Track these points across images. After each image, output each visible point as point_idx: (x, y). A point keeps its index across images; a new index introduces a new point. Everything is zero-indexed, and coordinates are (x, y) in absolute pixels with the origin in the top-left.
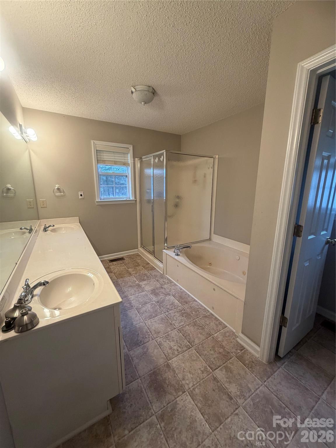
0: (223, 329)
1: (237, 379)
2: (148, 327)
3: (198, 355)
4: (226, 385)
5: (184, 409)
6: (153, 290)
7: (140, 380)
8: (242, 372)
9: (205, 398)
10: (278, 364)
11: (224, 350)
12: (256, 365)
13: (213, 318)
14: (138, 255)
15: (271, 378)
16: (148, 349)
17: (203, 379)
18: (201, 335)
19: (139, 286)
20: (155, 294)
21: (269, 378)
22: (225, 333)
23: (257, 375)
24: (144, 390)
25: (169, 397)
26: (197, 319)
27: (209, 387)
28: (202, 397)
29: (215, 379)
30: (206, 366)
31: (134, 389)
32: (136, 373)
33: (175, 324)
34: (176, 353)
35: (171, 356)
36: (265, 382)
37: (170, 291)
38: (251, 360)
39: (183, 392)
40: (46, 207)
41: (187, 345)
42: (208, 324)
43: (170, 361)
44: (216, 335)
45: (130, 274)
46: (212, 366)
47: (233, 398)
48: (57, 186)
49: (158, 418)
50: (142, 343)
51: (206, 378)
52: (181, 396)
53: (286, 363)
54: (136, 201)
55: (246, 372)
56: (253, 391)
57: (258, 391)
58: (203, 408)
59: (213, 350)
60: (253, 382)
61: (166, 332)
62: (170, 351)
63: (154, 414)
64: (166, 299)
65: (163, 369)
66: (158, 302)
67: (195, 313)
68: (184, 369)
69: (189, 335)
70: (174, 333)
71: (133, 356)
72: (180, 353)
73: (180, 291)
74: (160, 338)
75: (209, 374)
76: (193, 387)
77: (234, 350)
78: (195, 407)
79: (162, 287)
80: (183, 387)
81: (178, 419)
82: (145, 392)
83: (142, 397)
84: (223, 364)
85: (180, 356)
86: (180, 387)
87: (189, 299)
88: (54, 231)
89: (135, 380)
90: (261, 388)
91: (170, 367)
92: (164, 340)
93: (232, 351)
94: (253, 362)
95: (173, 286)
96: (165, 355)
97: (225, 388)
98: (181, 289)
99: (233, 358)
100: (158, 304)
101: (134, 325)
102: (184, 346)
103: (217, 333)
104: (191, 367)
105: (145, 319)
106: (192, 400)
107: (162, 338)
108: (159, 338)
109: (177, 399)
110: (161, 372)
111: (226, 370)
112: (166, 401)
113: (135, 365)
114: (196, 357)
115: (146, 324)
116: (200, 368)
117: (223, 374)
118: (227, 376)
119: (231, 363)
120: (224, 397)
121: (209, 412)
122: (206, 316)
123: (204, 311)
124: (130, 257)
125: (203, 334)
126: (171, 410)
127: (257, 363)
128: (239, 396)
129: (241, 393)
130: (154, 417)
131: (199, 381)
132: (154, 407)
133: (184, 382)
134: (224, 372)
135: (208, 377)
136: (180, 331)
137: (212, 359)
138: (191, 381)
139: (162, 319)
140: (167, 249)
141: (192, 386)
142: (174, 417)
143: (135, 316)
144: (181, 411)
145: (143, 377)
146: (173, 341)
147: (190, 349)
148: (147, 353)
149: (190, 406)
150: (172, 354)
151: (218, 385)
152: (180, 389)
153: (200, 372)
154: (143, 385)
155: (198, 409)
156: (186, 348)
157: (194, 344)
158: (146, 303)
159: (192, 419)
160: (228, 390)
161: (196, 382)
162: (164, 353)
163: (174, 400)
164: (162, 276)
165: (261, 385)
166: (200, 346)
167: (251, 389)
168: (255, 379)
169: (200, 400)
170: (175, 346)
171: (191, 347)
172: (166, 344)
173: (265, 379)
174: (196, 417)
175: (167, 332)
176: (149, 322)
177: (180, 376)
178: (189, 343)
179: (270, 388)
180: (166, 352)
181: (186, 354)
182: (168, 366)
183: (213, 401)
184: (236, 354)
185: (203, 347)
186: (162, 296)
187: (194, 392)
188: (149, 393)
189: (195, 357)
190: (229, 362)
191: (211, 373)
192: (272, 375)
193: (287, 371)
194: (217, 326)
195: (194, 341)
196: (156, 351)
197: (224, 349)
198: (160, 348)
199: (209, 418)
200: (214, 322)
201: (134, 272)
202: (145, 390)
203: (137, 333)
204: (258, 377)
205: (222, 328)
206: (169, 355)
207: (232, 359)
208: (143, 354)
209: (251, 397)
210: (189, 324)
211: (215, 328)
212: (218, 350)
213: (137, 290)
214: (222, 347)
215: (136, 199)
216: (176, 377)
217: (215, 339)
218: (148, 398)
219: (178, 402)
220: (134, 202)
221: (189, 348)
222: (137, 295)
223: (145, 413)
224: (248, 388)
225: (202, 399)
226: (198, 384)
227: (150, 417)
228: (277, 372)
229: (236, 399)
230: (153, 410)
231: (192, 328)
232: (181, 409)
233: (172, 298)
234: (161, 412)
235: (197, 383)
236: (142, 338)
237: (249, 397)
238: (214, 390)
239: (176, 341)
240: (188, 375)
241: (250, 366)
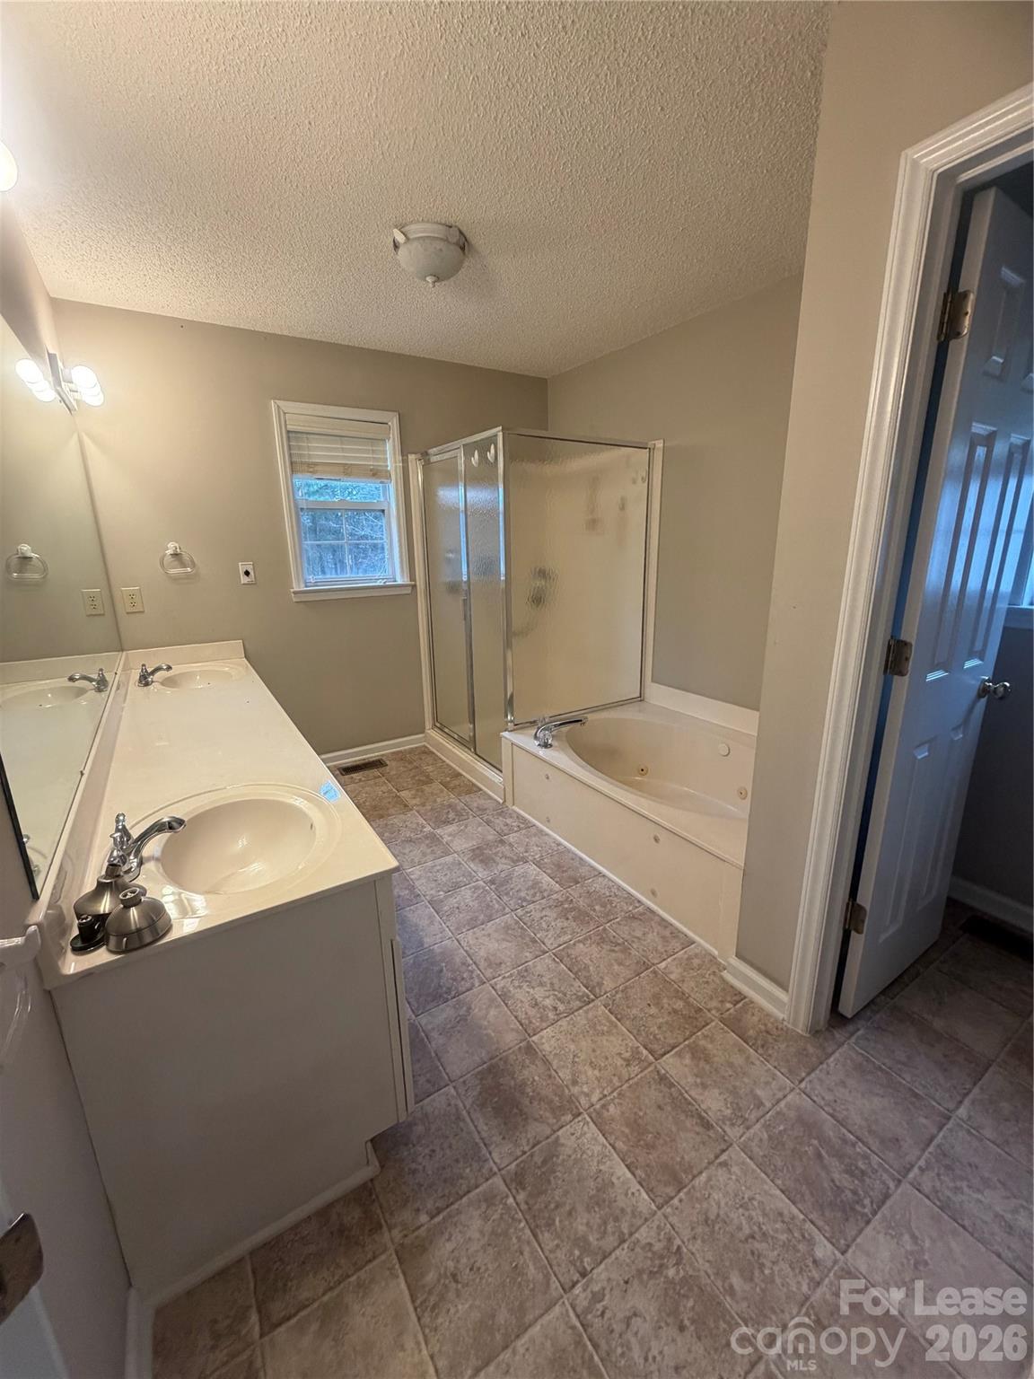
0: (683, 949)
1: (724, 1077)
2: (466, 951)
3: (614, 1019)
4: (693, 1093)
5: (579, 1156)
6: (478, 848)
7: (452, 1091)
8: (738, 1060)
9: (636, 1126)
10: (839, 1035)
11: (688, 1004)
12: (776, 1040)
13: (652, 920)
14: (424, 752)
15: (817, 1072)
16: (469, 1008)
17: (629, 1079)
18: (622, 967)
19: (434, 839)
20: (482, 861)
21: (813, 1070)
22: (689, 959)
23: (779, 1065)
24: (464, 1112)
25: (535, 1129)
26: (608, 924)
27: (647, 1101)
28: (628, 1125)
29: (663, 1079)
30: (638, 1047)
31: (436, 1112)
32: (440, 1071)
33: (546, 941)
34: (551, 1015)
35: (538, 1024)
36: (801, 1082)
37: (526, 852)
38: (763, 1027)
39: (573, 1115)
40: (143, 612)
41: (580, 994)
42: (638, 938)
43: (534, 1038)
44: (663, 965)
45: (406, 806)
46: (655, 1047)
47: (712, 1125)
48: (171, 547)
49: (508, 1181)
50: (453, 993)
51: (639, 1076)
52: (568, 1126)
53: (860, 1033)
54: (414, 587)
55: (748, 1058)
56: (768, 1105)
57: (782, 1104)
58: (630, 1151)
59: (657, 1004)
60: (767, 1083)
61: (519, 963)
62: (532, 1012)
63: (495, 1173)
64: (516, 874)
65: (517, 1059)
66: (492, 882)
67: (603, 909)
68: (574, 1056)
69: (586, 968)
70: (542, 965)
71: (430, 1027)
72: (561, 1016)
73: (556, 849)
74: (504, 978)
75: (646, 1068)
76: (602, 1102)
77: (714, 1004)
78: (609, 1152)
79: (502, 842)
80: (574, 1103)
81: (563, 1181)
82: (468, 1120)
83: (462, 1130)
84: (684, 1041)
85: (563, 1023)
86: (565, 1103)
87: (584, 871)
88: (170, 682)
89: (438, 1091)
90: (790, 1097)
91: (537, 1053)
92: (516, 983)
93: (708, 1007)
94: (768, 1032)
95: (535, 835)
96: (519, 1021)
97: (692, 1101)
98: (559, 844)
99: (713, 1024)
100: (493, 887)
101: (426, 946)
102: (574, 997)
103: (664, 960)
104: (594, 1051)
105: (457, 929)
106: (601, 1135)
107: (510, 980)
108: (500, 978)
109: (560, 1133)
110: (511, 1065)
111: (693, 1054)
112: (528, 1141)
113: (435, 1052)
114: (608, 1024)
115: (462, 943)
116: (620, 1054)
117: (686, 1066)
118: (695, 1071)
119: (706, 1037)
120: (688, 1124)
121: (648, 1161)
122: (633, 917)
123: (627, 903)
124: (401, 757)
125: (627, 964)
126: (545, 1162)
127: (779, 1036)
128: (730, 1119)
129: (736, 1112)
130: (497, 1180)
131: (620, 1084)
132: (495, 1155)
133: (575, 1090)
134: (687, 1061)
135: (642, 1074)
136: (559, 957)
137: (654, 1029)
138: (594, 1086)
139: (507, 927)
140: (514, 730)
141: (601, 1099)
142: (552, 1178)
143: (427, 922)
144: (571, 1162)
145: (461, 1080)
146: (541, 984)
147: (591, 1005)
148: (469, 1018)
149: (597, 1148)
150: (541, 1018)
151: (671, 1095)
152: (567, 1107)
153: (619, 1062)
154: (462, 1102)
155: (618, 1155)
156: (578, 1003)
157: (600, 989)
158: (457, 886)
159: (603, 1180)
160: (699, 1105)
161: (609, 1088)
162: (516, 1017)
163: (551, 1135)
164: (501, 810)
165: (792, 1090)
166: (618, 996)
167: (764, 1101)
168: (775, 1075)
169: (623, 1132)
170: (548, 997)
171: (593, 1000)
172: (521, 995)
173: (804, 1074)
174: (612, 1175)
175: (523, 961)
176: (468, 937)
177: (565, 1074)
178: (587, 989)
179: (817, 1096)
180: (522, 1016)
181: (581, 1018)
182: (530, 1050)
183: (658, 1133)
184: (722, 1014)
185: (627, 998)
186: (503, 866)
187: (606, 1114)
188: (481, 1120)
189: (605, 1025)
190: (703, 1034)
191: (650, 1064)
192: (821, 1063)
193: (863, 1052)
194: (667, 941)
195: (600, 984)
196: (493, 1012)
197: (685, 1002)
198: (506, 1005)
199: (649, 1176)
200: (656, 930)
201: (417, 801)
202: (469, 1113)
203: (436, 969)
204: (782, 1071)
205: (680, 948)
206: (531, 1022)
207: (708, 1027)
208: (458, 1022)
209: (762, 1121)
210: (586, 939)
211: (659, 948)
212: (669, 1005)
213: (429, 851)
214: (681, 995)
215: (415, 581)
216: (555, 1077)
217: (659, 976)
218: (479, 1133)
219: (562, 1141)
220: (410, 592)
221: (589, 1003)
222: (429, 864)
223: (471, 1170)
224: (756, 1097)
225: (627, 1131)
226: (615, 1094)
227: (487, 1180)
228: (837, 1054)
229: (723, 1127)
230: (495, 1163)
231: (595, 948)
232: (570, 1156)
233: (532, 869)
234: (517, 1165)
235: (612, 1092)
236: (451, 981)
237: (757, 1121)
238: (659, 1107)
239: (548, 985)
240: (586, 1072)
241: (759, 1042)
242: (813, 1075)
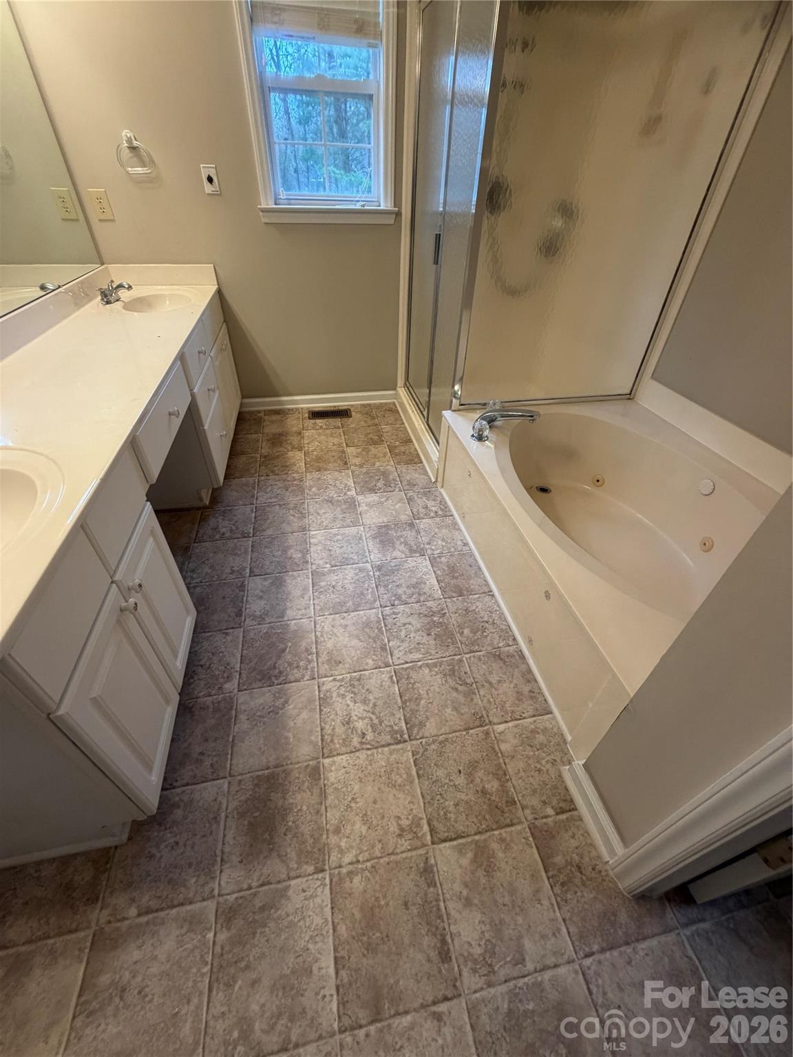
0: (534, 716)
1: (495, 902)
2: (316, 637)
3: (414, 772)
4: (451, 905)
5: (296, 920)
6: (385, 526)
7: (226, 786)
8: (525, 887)
9: (371, 916)
10: (672, 915)
11: (503, 790)
12: (584, 884)
13: (518, 667)
14: (391, 410)
15: (615, 953)
16: (286, 702)
17: (393, 853)
18: (455, 713)
19: (352, 505)
20: (381, 542)
21: (612, 948)
22: (534, 732)
23: (570, 919)
24: (223, 815)
25: (274, 867)
26: (467, 656)
27: (397, 890)
28: (362, 909)
29: (427, 871)
30: (421, 819)
31: (200, 804)
32: (227, 759)
33: (396, 652)
34: (356, 741)
35: (338, 746)
36: (586, 956)
37: (429, 544)
38: (576, 858)
39: (316, 868)
40: (113, 221)
41: (396, 728)
42: (491, 684)
43: (327, 761)
44: (501, 727)
45: (346, 463)
46: (440, 827)
47: (450, 958)
48: (126, 133)
49: (219, 913)
50: (282, 679)
51: (404, 855)
52: (306, 879)
53: (702, 925)
54: (398, 214)
55: (537, 891)
56: (530, 966)
57: (547, 975)
58: (348, 943)
59: (469, 775)
60: (543, 937)
61: (357, 669)
62: (340, 730)
63: (214, 897)
64: (406, 566)
65: (298, 778)
66: (379, 568)
67: (471, 635)
68: (353, 799)
69: (419, 698)
70: (379, 680)
71: (243, 708)
72: (364, 746)
73: (460, 548)
74: (334, 680)
75: (415, 849)
76: (351, 867)
77: (534, 802)
78: (327, 932)
79: (412, 525)
80: (324, 855)
81: (267, 941)
82: (222, 823)
83: (211, 833)
84: (475, 834)
85: (362, 755)
86: (315, 850)
87: (475, 584)
88: (131, 306)
89: (214, 780)
90: (562, 970)
91: (320, 779)
92: (342, 691)
93: (525, 803)
94: (579, 868)
95: (447, 527)
96: (322, 736)
97: (445, 917)
98: (466, 544)
99: (519, 827)
100: (377, 573)
101: (286, 619)
102: (388, 729)
103: (506, 722)
104: (375, 802)
105: (321, 609)
106: (329, 906)
107: (338, 684)
108: (331, 678)
109: (293, 883)
110: (290, 782)
111: (476, 855)
112: (261, 876)
113: (234, 737)
114: (405, 776)
115: (318, 626)
116: (399, 818)
117: (461, 867)
118: (468, 879)
119: (502, 840)
120: (426, 941)
121: (360, 966)
122: (499, 656)
123: (500, 637)
124: (368, 411)
125: (463, 711)
126: (262, 909)
127: (591, 879)
128: (475, 961)
129: (487, 956)
130: (211, 906)
131: (379, 855)
132: (224, 877)
133: (333, 839)
134: (465, 861)
135: (409, 854)
136: (398, 676)
137: (450, 804)
138: (354, 844)
139: (367, 624)
140: (459, 410)
141: (351, 863)
142: (259, 931)
143: (299, 593)
144: (285, 923)
145: (239, 778)
146: (365, 702)
147: (399, 746)
148: (281, 712)
149: (318, 920)
150: (344, 740)
151: (426, 894)
152: (316, 856)
153: (393, 828)
154: (228, 801)
155: (334, 940)
156: (388, 738)
157: (418, 731)
158: (346, 562)
159: (304, 962)
160: (449, 925)
161: (367, 854)
162: (322, 729)
163: (284, 881)
164: (429, 490)
165: (570, 962)
166: (433, 747)
167: (527, 958)
168: (559, 930)
169: (353, 914)
170: (363, 719)
171: (405, 741)
172: (343, 705)
173: (596, 948)
174: (316, 961)
175: (361, 668)
176: (326, 623)
177: (332, 817)
178: (406, 724)
179: (598, 986)
180: (328, 730)
181: (382, 757)
182: (315, 773)
183: (387, 936)
184: (536, 819)
185: (441, 754)
186: (398, 553)
187: (347, 884)
188: (232, 832)
189: (401, 777)
190: (500, 834)
191: (424, 845)
192: (627, 944)
193: (694, 957)
194: (520, 700)
195: (422, 725)
196: (304, 715)
197: (502, 786)
198: (321, 711)
199: (351, 984)
200: (515, 681)
201: (357, 461)
202: (227, 817)
203: (282, 646)
204: (571, 930)
205: (531, 713)
206: (332, 741)
207: (513, 829)
208: (269, 713)
209: (511, 984)
210: (435, 665)
211: (507, 705)
212: (482, 780)
213: (341, 516)
214: (501, 775)
215: (400, 207)
216: (321, 815)
217: (489, 739)
218: (223, 844)
219: (290, 893)
220: (392, 222)
221: (399, 742)
222: (334, 531)
223: (197, 881)
224: (520, 950)
225: (358, 916)
226: (369, 864)
227: (204, 900)
228: (654, 942)
229: (462, 967)
230: (219, 884)
231: (439, 679)
232: (288, 915)
233: (424, 565)
234: (237, 898)
235: (368, 860)
236: (286, 665)
237: (506, 981)
238: (406, 904)
239: (371, 705)
240: (353, 825)
241: (562, 878)
242: (608, 954)
